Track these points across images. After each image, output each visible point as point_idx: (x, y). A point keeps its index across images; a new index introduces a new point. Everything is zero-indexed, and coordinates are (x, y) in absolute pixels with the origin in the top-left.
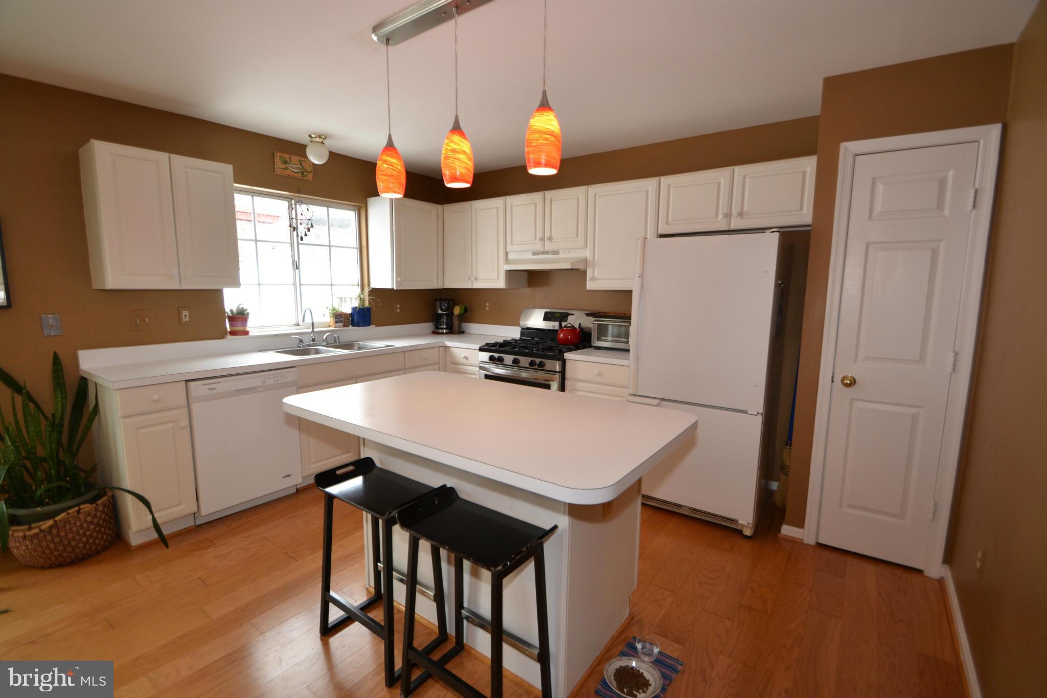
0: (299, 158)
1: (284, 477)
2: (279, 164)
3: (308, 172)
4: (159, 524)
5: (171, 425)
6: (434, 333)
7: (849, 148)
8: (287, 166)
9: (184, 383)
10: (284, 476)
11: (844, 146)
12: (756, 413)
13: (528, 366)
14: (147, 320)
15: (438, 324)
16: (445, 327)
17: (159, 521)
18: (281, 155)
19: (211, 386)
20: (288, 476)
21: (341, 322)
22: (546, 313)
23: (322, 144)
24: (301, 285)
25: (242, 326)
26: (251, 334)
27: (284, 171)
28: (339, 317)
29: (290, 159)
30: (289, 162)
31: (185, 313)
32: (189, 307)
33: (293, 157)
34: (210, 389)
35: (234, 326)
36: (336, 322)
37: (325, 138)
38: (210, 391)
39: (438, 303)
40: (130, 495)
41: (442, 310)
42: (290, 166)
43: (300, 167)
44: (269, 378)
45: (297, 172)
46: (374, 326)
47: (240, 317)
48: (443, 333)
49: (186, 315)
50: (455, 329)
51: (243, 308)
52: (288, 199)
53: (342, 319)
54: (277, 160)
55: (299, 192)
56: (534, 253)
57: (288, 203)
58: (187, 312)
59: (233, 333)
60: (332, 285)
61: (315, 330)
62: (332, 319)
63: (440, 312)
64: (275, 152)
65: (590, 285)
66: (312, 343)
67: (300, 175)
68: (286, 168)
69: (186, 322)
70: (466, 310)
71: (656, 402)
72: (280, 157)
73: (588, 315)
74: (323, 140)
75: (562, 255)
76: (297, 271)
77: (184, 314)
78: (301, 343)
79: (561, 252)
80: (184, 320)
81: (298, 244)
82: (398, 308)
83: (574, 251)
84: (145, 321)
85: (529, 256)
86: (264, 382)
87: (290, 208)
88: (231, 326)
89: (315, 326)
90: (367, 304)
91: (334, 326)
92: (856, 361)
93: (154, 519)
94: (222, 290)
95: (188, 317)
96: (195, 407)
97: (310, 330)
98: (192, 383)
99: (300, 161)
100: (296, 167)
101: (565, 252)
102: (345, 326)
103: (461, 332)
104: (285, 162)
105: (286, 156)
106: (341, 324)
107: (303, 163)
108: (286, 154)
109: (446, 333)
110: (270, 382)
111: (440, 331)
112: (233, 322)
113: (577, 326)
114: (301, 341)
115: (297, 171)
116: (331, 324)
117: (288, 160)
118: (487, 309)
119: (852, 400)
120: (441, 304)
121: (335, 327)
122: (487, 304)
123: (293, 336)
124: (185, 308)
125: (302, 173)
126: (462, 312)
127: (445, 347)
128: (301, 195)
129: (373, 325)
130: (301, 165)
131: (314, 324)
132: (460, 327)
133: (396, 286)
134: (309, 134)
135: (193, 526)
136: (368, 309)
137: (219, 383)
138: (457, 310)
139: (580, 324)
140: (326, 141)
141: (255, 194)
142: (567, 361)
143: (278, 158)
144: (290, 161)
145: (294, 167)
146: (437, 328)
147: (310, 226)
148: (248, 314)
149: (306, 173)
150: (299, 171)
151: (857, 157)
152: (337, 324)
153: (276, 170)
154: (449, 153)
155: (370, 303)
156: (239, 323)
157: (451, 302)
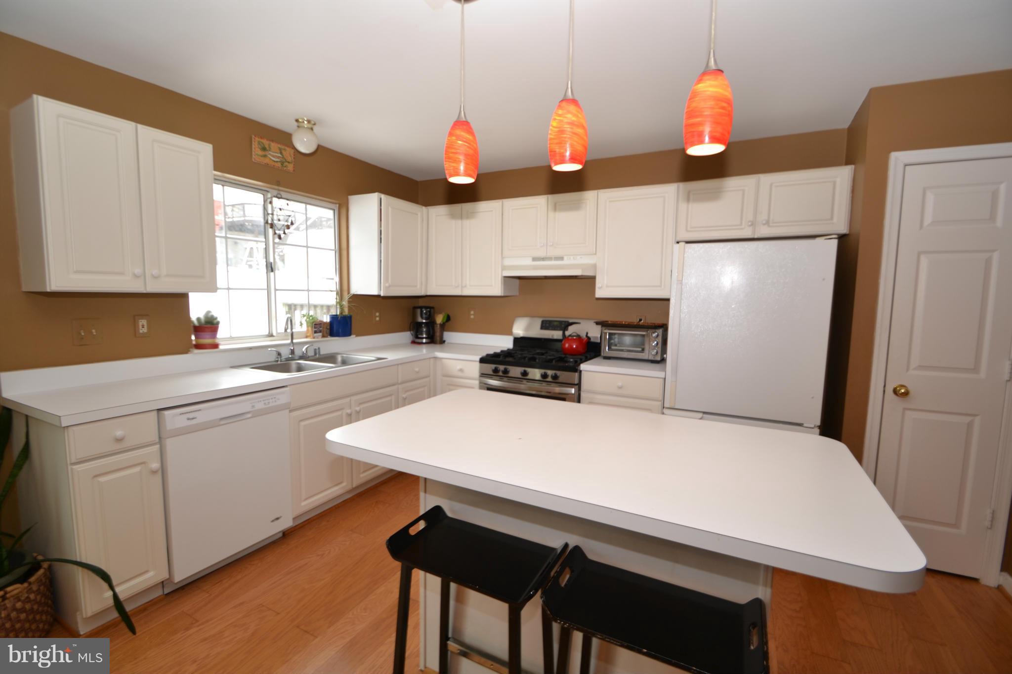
0: (279, 146)
1: (273, 521)
2: (257, 151)
3: (289, 162)
4: (122, 600)
5: (137, 469)
6: (413, 342)
7: (898, 159)
8: (266, 153)
9: (155, 413)
10: (273, 519)
11: (894, 156)
12: (813, 426)
13: (520, 376)
14: (94, 331)
15: (418, 334)
16: (424, 336)
17: (122, 597)
18: (260, 140)
19: (191, 416)
20: (277, 519)
21: (320, 332)
22: (543, 322)
23: (311, 130)
24: (276, 290)
25: (211, 338)
26: (221, 347)
27: (262, 159)
28: (317, 327)
29: (269, 145)
30: (268, 149)
31: (143, 322)
32: (147, 315)
33: (273, 144)
34: (188, 419)
35: (201, 338)
36: (315, 332)
37: (315, 124)
38: (189, 421)
39: (419, 311)
40: (80, 569)
41: (422, 318)
42: (270, 154)
43: (280, 155)
44: (258, 402)
45: (277, 162)
46: (354, 336)
47: (209, 325)
48: (422, 343)
49: (143, 325)
50: (435, 339)
51: (212, 316)
52: (264, 192)
53: (321, 329)
54: (255, 145)
55: (278, 184)
56: (534, 259)
57: (262, 196)
58: (145, 321)
59: (198, 346)
60: (308, 290)
61: (295, 341)
62: (310, 328)
63: (420, 320)
64: (253, 136)
65: (599, 293)
66: (290, 356)
67: (279, 165)
68: (265, 156)
69: (143, 333)
70: (448, 319)
71: (700, 415)
72: (259, 143)
73: (597, 323)
74: (312, 126)
75: (566, 262)
76: (272, 274)
77: (141, 324)
78: (279, 356)
79: (565, 258)
80: (141, 331)
81: (274, 243)
82: (377, 317)
83: (581, 258)
84: (92, 333)
85: (529, 262)
86: (253, 406)
87: (267, 202)
88: (196, 338)
89: (294, 337)
90: (346, 312)
91: (312, 337)
92: (908, 370)
93: (115, 596)
94: (188, 294)
95: (146, 326)
96: (170, 443)
97: (289, 341)
98: (166, 413)
99: (280, 149)
100: (276, 156)
101: (570, 258)
102: (323, 336)
103: (442, 342)
104: (264, 149)
105: (266, 142)
106: (320, 334)
107: (283, 152)
108: (265, 140)
109: (426, 343)
110: (260, 406)
111: (419, 341)
112: (198, 333)
113: (583, 335)
114: (279, 354)
115: (277, 160)
116: (308, 335)
117: (267, 146)
118: (472, 317)
119: (905, 409)
120: (422, 312)
121: (314, 338)
122: (472, 312)
123: (269, 349)
124: (143, 316)
125: (282, 163)
126: (445, 321)
127: (436, 358)
128: (281, 188)
129: (354, 334)
130: (281, 153)
131: (294, 334)
132: (442, 336)
133: (384, 292)
134: (297, 118)
135: (162, 595)
136: (350, 317)
137: (200, 410)
138: (439, 319)
139: (587, 333)
140: (315, 128)
141: (227, 184)
142: (583, 372)
143: (256, 143)
144: (270, 148)
145: (273, 156)
146: (417, 337)
147: (289, 224)
148: (218, 323)
149: (287, 164)
150: (279, 160)
151: (907, 167)
152: (315, 335)
153: (254, 156)
154: (566, 126)
155: (349, 310)
156: (207, 334)
157: (432, 310)
